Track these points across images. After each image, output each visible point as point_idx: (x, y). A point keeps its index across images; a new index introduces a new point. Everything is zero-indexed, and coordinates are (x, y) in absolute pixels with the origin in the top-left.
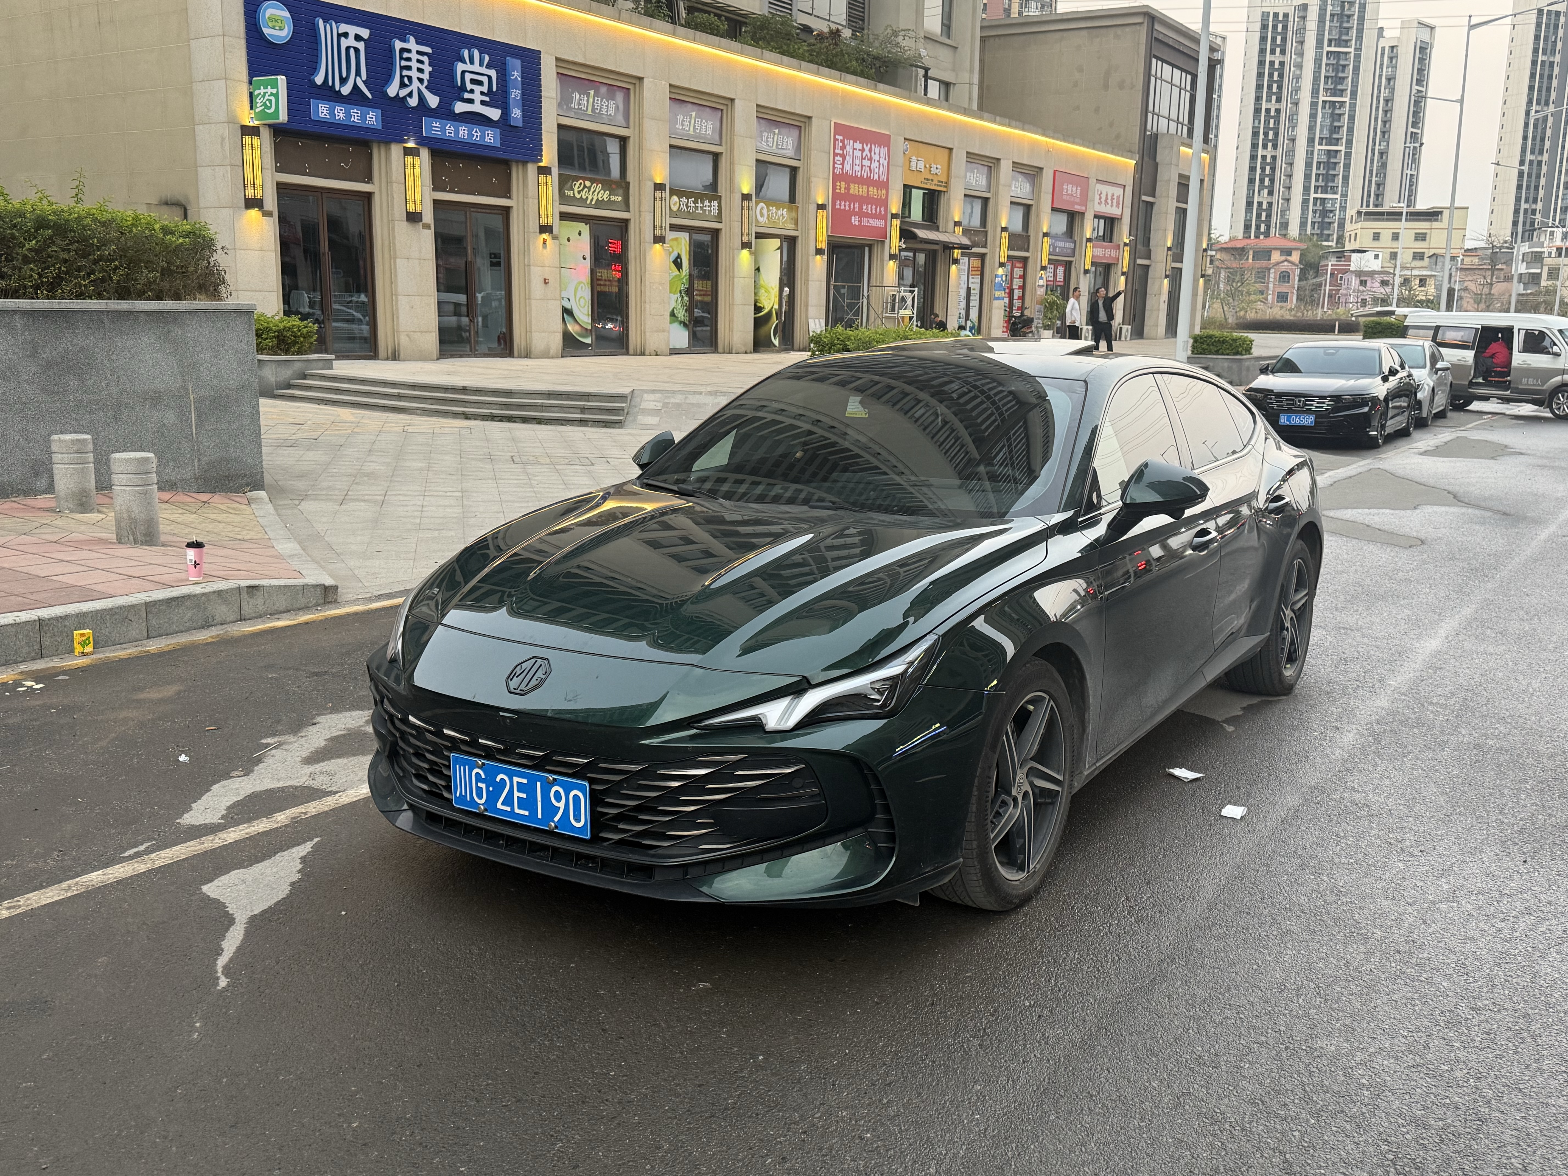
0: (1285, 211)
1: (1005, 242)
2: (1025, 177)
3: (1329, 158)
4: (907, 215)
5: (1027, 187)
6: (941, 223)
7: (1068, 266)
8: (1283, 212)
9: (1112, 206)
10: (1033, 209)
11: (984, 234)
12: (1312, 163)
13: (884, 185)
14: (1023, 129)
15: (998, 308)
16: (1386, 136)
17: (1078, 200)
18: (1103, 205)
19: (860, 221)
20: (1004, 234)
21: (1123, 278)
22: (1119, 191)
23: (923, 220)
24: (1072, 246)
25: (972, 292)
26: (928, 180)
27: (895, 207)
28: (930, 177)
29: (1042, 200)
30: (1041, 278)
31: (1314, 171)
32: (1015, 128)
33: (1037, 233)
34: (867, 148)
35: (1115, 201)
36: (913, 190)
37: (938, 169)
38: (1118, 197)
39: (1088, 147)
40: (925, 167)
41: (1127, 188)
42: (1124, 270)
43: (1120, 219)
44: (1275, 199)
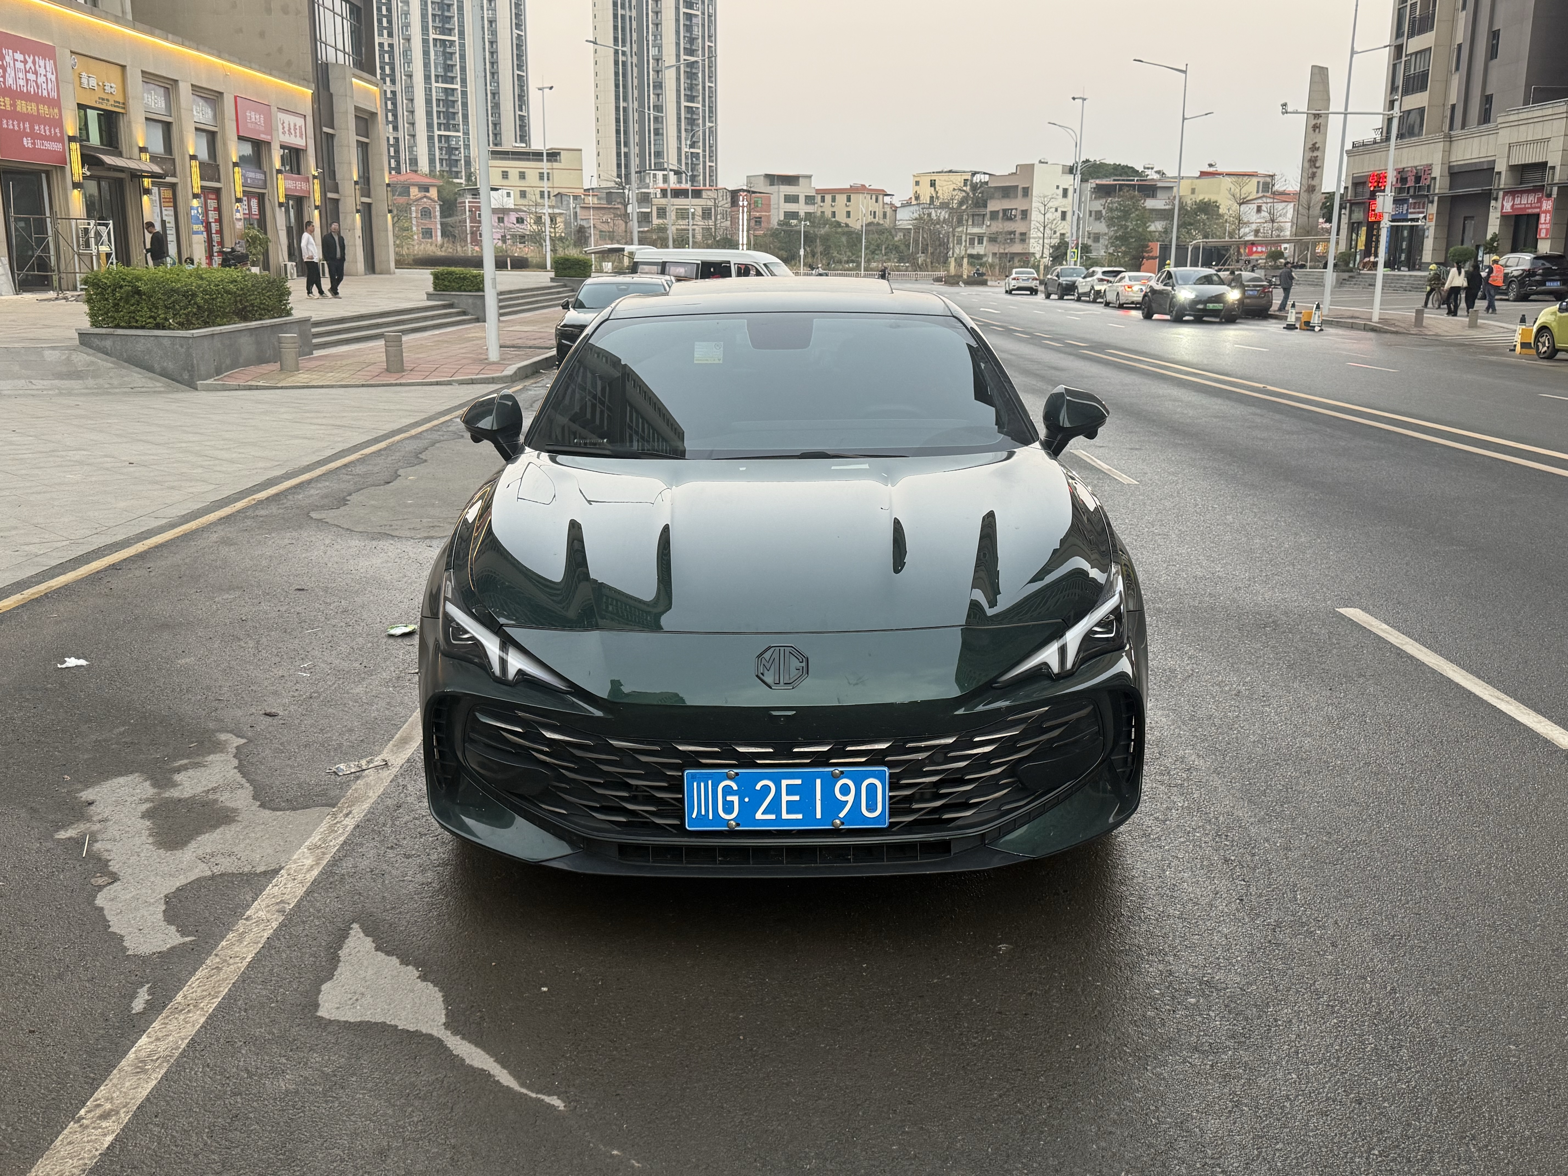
0: (412, 147)
1: (196, 171)
2: (206, 102)
3: (447, 96)
4: (85, 138)
5: (209, 113)
6: (124, 149)
7: (261, 198)
8: (411, 148)
9: (296, 136)
10: (219, 136)
11: (171, 162)
12: (431, 100)
13: (55, 103)
14: (198, 50)
15: (198, 243)
16: (496, 77)
17: (262, 129)
18: (287, 135)
19: (34, 144)
20: (193, 163)
21: (316, 212)
22: (300, 122)
23: (102, 143)
24: (262, 177)
25: (168, 225)
26: (103, 99)
27: (71, 129)
28: (105, 97)
29: (227, 127)
30: (237, 211)
31: (435, 109)
32: (189, 47)
33: (226, 163)
34: (30, 60)
35: (298, 131)
36: (88, 110)
37: (113, 87)
38: (300, 127)
39: (264, 73)
40: (98, 85)
41: (307, 118)
42: (317, 203)
43: (305, 151)
44: (400, 134)
